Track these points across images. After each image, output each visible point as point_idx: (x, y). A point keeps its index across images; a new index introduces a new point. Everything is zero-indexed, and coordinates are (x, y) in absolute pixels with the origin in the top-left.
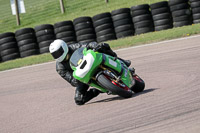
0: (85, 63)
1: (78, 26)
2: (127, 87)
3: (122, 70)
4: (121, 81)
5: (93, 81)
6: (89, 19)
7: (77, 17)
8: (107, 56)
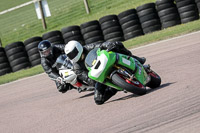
0: (99, 63)
1: (105, 25)
2: (141, 85)
3: (136, 68)
4: (134, 79)
5: (108, 80)
6: (115, 17)
7: (102, 16)
8: (121, 55)
